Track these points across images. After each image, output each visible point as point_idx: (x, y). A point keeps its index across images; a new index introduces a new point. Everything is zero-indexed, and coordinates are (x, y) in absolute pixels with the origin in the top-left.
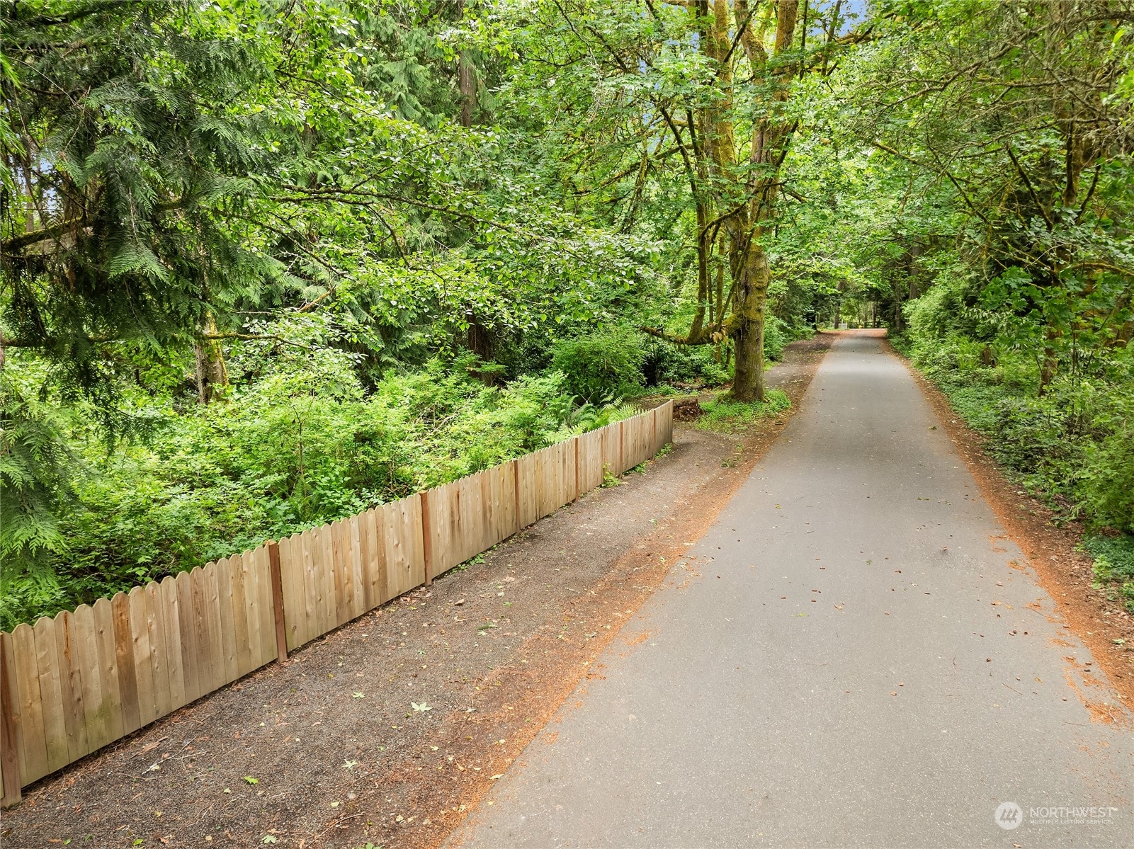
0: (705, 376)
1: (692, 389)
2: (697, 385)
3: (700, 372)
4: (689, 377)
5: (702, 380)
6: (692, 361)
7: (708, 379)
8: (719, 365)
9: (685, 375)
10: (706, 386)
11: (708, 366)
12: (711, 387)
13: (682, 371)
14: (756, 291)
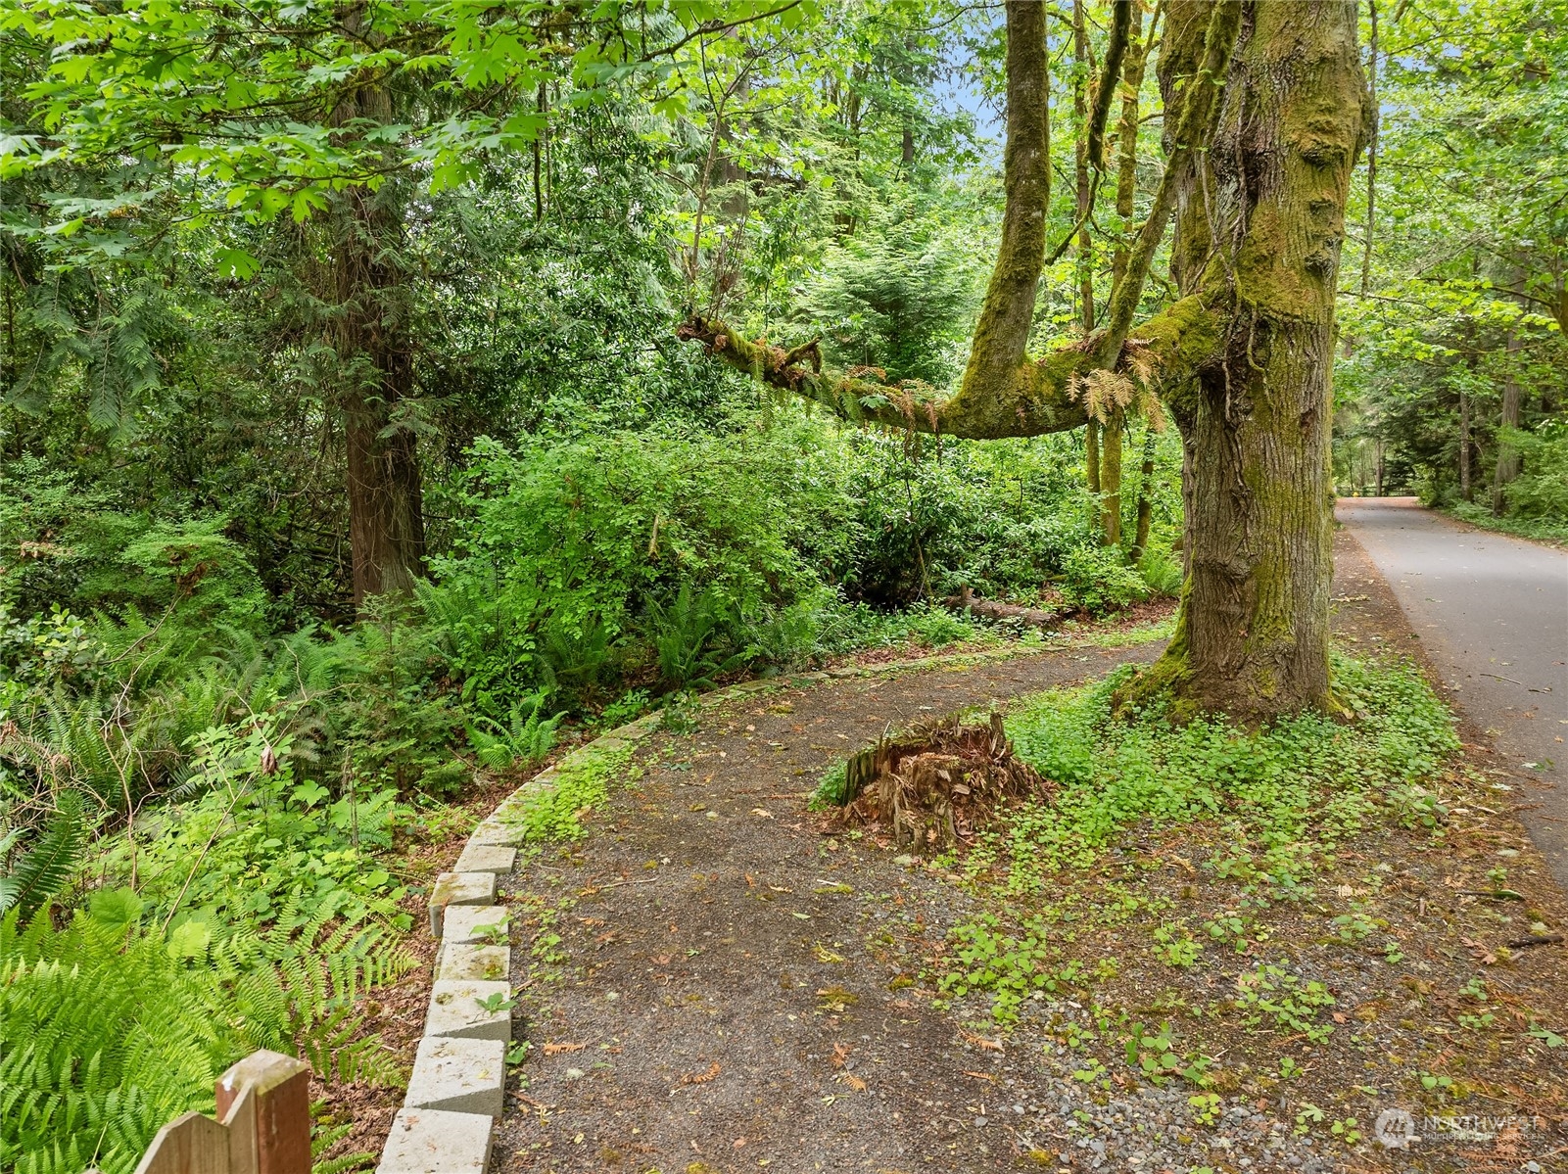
0: (1074, 580)
1: (1026, 623)
2: (1044, 612)
3: (1057, 569)
4: (1025, 584)
5: (1061, 595)
6: (1034, 536)
7: (1082, 592)
8: (1115, 549)
9: (1013, 578)
10: (1074, 613)
11: (1080, 554)
12: (1089, 615)
13: (1004, 567)
14: (1300, 176)
